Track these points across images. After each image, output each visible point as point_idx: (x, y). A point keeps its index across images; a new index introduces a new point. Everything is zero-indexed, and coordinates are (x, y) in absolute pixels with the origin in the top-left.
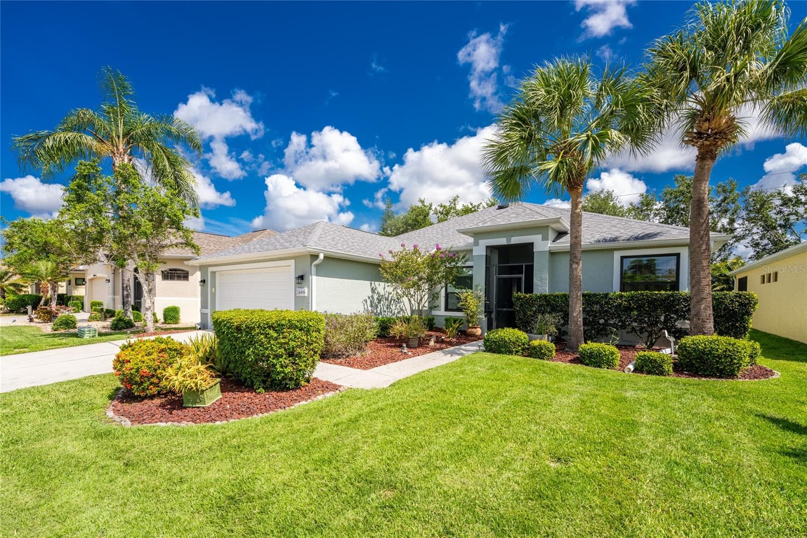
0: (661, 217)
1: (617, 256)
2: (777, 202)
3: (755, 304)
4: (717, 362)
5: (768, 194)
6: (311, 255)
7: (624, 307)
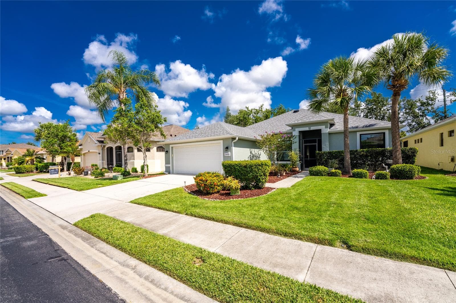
0: (364, 113)
1: (358, 134)
2: (418, 104)
3: (417, 152)
4: (406, 174)
5: (414, 101)
6: (232, 138)
7: (365, 155)
